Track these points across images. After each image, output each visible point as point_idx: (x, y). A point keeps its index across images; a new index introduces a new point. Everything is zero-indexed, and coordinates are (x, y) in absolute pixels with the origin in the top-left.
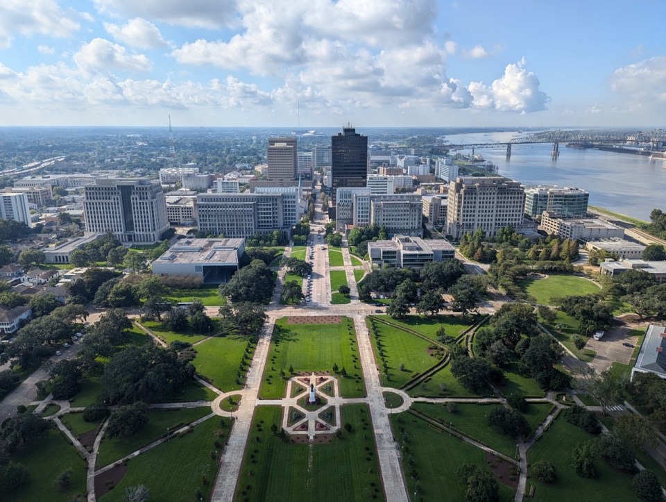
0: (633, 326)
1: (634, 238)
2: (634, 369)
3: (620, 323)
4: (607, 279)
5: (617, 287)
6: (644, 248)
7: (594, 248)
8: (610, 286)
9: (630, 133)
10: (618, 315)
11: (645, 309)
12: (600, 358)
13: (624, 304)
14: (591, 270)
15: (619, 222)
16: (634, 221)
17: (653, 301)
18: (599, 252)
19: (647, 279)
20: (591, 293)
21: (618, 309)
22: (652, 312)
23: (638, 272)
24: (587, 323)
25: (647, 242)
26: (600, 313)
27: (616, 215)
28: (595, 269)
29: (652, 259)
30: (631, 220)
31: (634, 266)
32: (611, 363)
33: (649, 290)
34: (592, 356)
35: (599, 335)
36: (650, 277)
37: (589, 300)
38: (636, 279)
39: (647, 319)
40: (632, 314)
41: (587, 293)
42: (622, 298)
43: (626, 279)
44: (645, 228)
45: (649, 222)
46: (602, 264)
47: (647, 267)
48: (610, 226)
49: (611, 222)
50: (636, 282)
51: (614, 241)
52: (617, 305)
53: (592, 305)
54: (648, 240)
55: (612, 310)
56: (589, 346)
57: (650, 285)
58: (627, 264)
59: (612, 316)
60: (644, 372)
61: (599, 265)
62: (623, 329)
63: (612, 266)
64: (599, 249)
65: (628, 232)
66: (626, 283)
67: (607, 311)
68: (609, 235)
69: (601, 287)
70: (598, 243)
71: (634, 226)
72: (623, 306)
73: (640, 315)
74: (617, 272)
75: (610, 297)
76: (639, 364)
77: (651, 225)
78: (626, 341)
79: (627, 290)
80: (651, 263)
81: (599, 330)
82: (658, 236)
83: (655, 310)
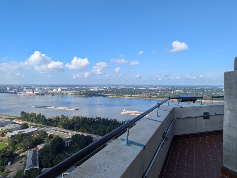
0: (22, 154)
1: (17, 122)
2: (25, 170)
3: (17, 155)
4: (9, 140)
5: (13, 142)
6: (20, 125)
7: (2, 130)
8: (11, 143)
9: (8, 86)
10: (16, 152)
11: (25, 147)
12: (12, 172)
13: (17, 147)
14: (2, 139)
15: (10, 118)
16: (15, 117)
17: (27, 143)
18: (4, 131)
19: (24, 136)
20: (4, 148)
21: (15, 150)
22: (27, 147)
23: (20, 134)
24: (4, 160)
25: (21, 123)
26: (9, 154)
27: (8, 116)
28: (4, 138)
29: (24, 129)
30: (14, 117)
31: (18, 133)
32: (16, 171)
33: (25, 140)
34: (8, 172)
35: (9, 163)
36: (24, 135)
37: (4, 150)
38: (20, 137)
39: (26, 150)
40: (21, 150)
41: (2, 148)
42: (16, 145)
43: (16, 138)
44: (19, 118)
45: (20, 116)
46: (6, 135)
47: (23, 132)
48: (7, 120)
49: (7, 118)
50: (20, 138)
51: (9, 125)
52: (15, 149)
53: (5, 152)
54: (21, 122)
55: (13, 151)
56: (6, 169)
57: (25, 138)
58: (15, 133)
59: (14, 153)
60: (29, 169)
61: (5, 136)
62: (19, 157)
63: (10, 135)
64: (4, 129)
65: (14, 121)
66: (17, 139)
67: (11, 152)
68: (7, 124)
69: (7, 144)
70: (3, 127)
71: (15, 119)
72: (17, 148)
73: (24, 149)
74: (12, 136)
75: (12, 147)
76: (26, 167)
77: (21, 117)
78: (21, 161)
79: (18, 142)
80: (24, 130)
81: (9, 161)
82: (24, 120)
83: (28, 146)
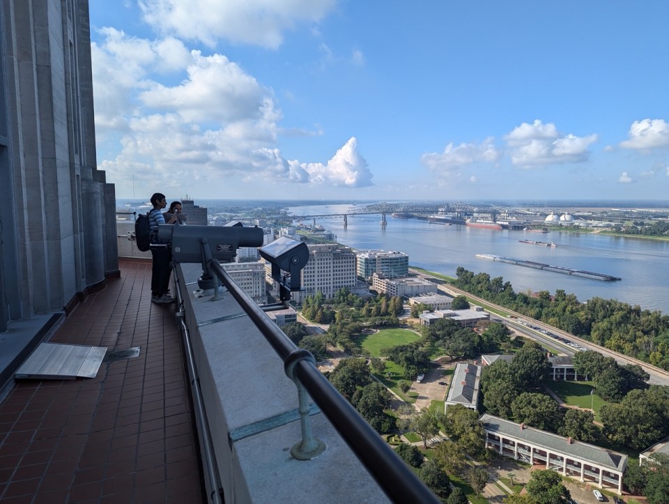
0: (446, 367)
1: (446, 292)
2: (446, 403)
3: (437, 365)
4: (425, 328)
5: (433, 335)
6: (452, 300)
7: (415, 303)
8: (427, 334)
9: (441, 206)
10: (435, 359)
11: (454, 351)
12: (422, 398)
13: (440, 348)
14: (413, 322)
15: (434, 279)
16: (446, 278)
17: (459, 343)
18: (418, 306)
19: (454, 325)
20: (413, 342)
21: (434, 353)
22: (460, 353)
23: (447, 320)
24: (410, 368)
25: (455, 295)
26: (419, 358)
27: (432, 274)
28: (416, 321)
29: (458, 309)
30: (443, 278)
31: (446, 315)
32: (430, 401)
33: (456, 334)
34: (416, 397)
35: (420, 378)
36: (456, 324)
37: (411, 347)
38: (446, 326)
39: (457, 360)
40: (444, 356)
41: (409, 342)
42: (437, 344)
43: (439, 327)
44: (453, 283)
45: (456, 278)
46: (420, 316)
47: (455, 315)
48: (426, 283)
49: (428, 279)
50: (447, 329)
51: (430, 295)
52: (433, 351)
53: (413, 352)
54: (456, 293)
55: (431, 355)
56: (413, 389)
57: (457, 330)
58: (439, 314)
59: (429, 360)
60: (454, 404)
61: (418, 317)
62: (439, 370)
63: (427, 316)
64: (419, 303)
65: (440, 287)
66: (439, 330)
67: (425, 356)
68: (426, 291)
69: (421, 335)
70: (418, 298)
71: (445, 282)
72: (438, 350)
73: (451, 356)
74: (432, 321)
75: (428, 344)
76: (449, 399)
77: (458, 280)
78: (442, 380)
79: (441, 336)
80: (457, 312)
81: (420, 374)
82: (463, 289)
83: (461, 351)
